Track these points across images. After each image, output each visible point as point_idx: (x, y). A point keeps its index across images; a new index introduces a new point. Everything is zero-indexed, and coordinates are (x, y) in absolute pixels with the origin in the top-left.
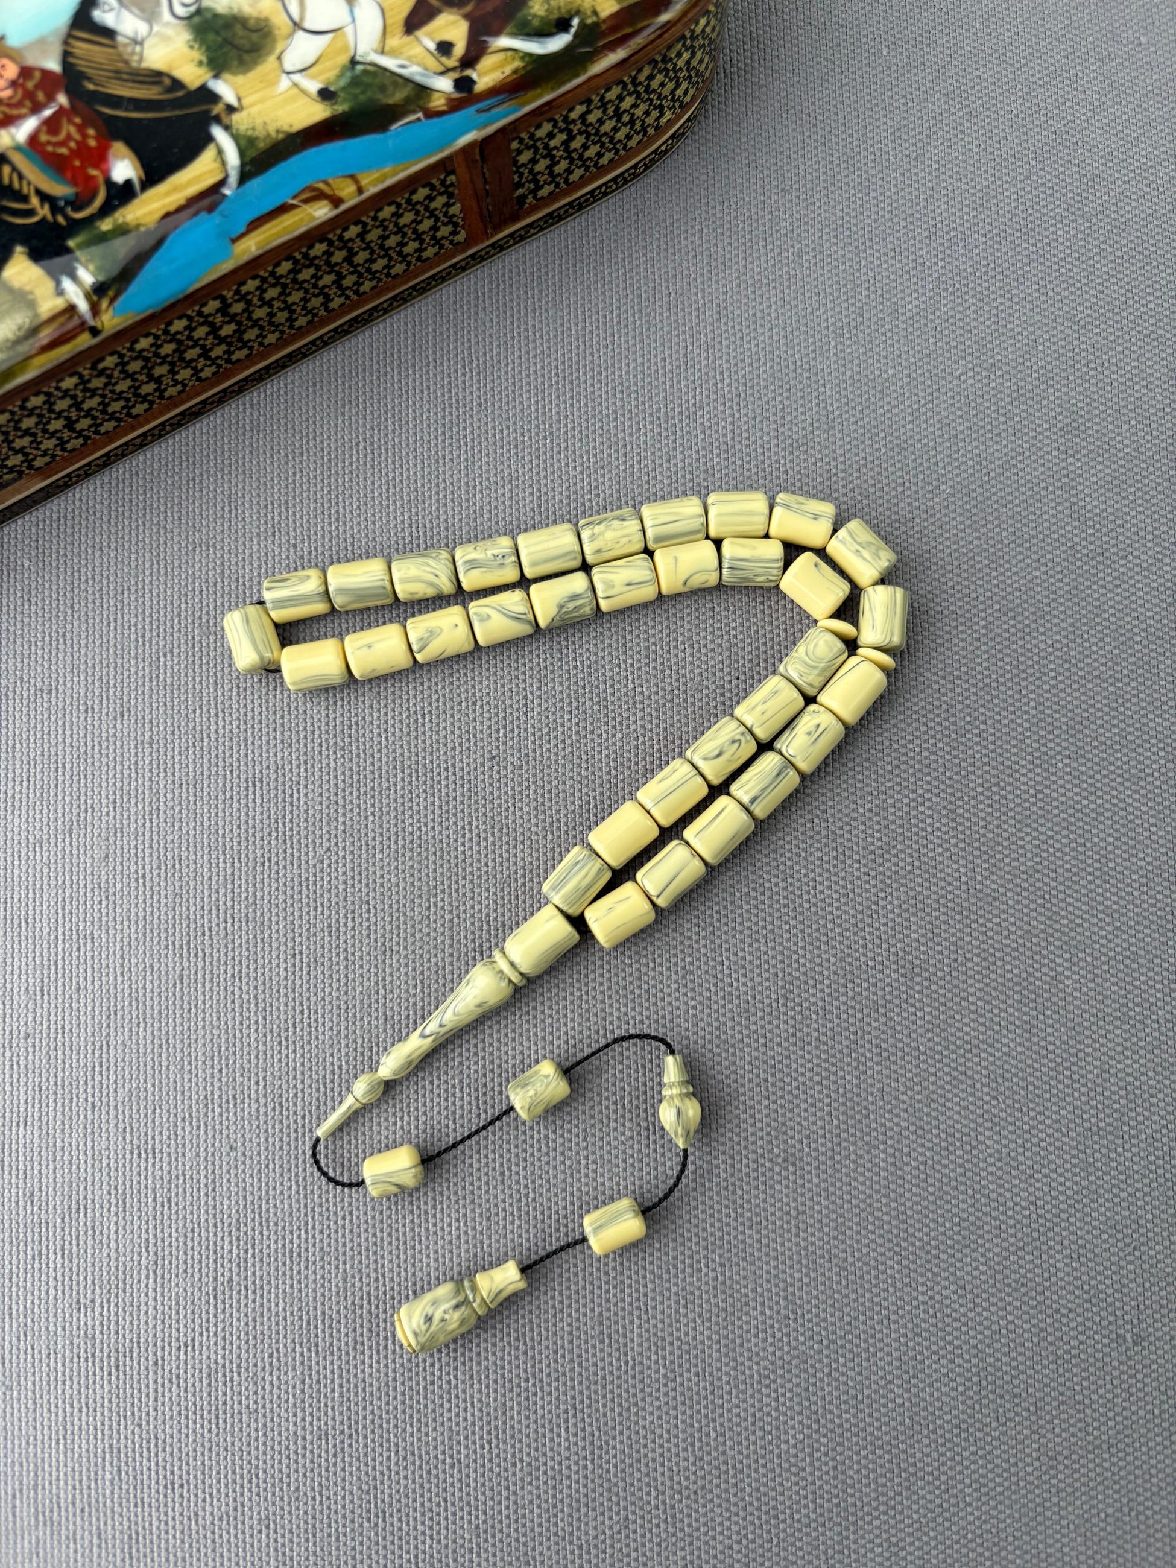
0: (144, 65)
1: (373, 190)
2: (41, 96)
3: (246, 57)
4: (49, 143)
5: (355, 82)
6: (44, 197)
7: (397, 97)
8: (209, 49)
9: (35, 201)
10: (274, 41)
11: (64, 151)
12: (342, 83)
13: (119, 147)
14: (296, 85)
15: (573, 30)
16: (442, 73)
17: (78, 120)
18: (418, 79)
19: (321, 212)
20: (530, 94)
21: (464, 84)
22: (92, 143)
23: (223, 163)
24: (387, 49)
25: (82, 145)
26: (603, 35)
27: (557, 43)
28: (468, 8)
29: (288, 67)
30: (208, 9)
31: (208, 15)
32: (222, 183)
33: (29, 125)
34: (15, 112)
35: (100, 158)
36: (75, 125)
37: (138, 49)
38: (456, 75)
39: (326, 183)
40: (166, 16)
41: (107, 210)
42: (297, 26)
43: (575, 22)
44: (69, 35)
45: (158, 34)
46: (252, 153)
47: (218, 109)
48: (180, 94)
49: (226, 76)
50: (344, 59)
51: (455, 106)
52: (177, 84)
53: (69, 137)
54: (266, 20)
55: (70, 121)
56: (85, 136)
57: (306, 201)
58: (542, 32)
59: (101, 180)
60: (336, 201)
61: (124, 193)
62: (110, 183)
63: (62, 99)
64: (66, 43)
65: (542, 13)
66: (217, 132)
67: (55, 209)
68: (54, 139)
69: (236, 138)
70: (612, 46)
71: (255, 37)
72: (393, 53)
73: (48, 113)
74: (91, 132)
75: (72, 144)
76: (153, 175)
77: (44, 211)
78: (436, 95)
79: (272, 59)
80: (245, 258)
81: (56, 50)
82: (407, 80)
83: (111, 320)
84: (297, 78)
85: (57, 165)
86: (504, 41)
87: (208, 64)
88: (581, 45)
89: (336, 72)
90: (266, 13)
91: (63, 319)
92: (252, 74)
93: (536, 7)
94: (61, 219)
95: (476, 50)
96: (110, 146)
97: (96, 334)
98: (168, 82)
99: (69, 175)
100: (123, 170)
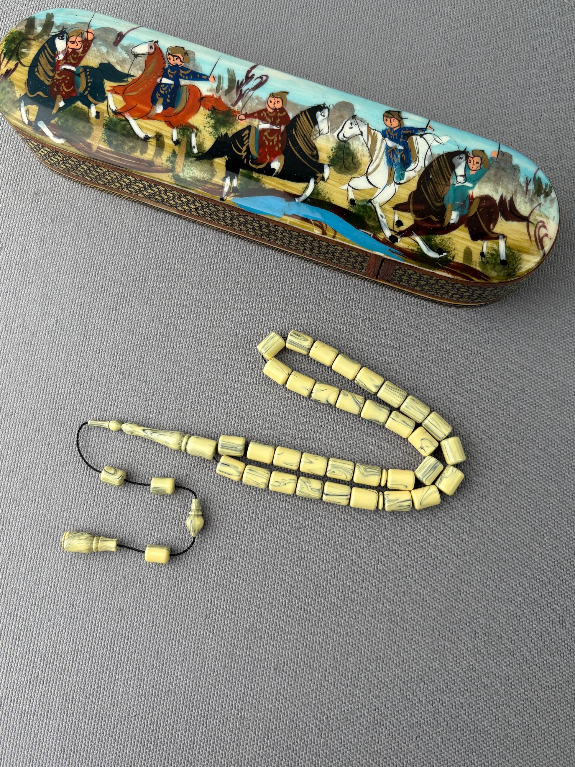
0: (314, 141)
1: (338, 240)
2: (278, 121)
3: (343, 168)
4: (266, 136)
5: (364, 207)
6: (248, 150)
7: (371, 223)
8: (336, 155)
9: (244, 148)
10: (356, 172)
11: (267, 143)
12: (360, 203)
13: (282, 157)
14: (347, 190)
15: (441, 256)
16: (390, 230)
17: (280, 138)
18: (382, 224)
19: (317, 232)
20: (410, 260)
21: (393, 239)
22: (277, 149)
23: (304, 192)
24: (383, 207)
25: (274, 146)
26: (450, 266)
27: (433, 255)
28: (419, 219)
29: (351, 184)
30: (349, 144)
31: (347, 146)
32: (298, 196)
33: (267, 126)
34: (267, 118)
35: (274, 156)
36: (278, 138)
37: (318, 135)
38: (394, 234)
39: (326, 225)
40: (336, 134)
41: (260, 171)
42: (367, 174)
43: (445, 254)
44: (305, 112)
45: (328, 136)
46: (315, 197)
47: (320, 175)
48: (314, 160)
49: (332, 168)
50: (368, 197)
51: (384, 242)
52: (317, 156)
53: (273, 140)
54: (361, 164)
55: (278, 137)
56: (277, 144)
57: (316, 225)
58: (431, 247)
59: (267, 162)
60: (324, 233)
61: (269, 172)
62: (269, 164)
63: (283, 128)
64: (301, 113)
65: (438, 242)
66: (312, 182)
67: (247, 157)
68: (268, 137)
69: (315, 188)
70: (448, 271)
71: (352, 165)
72: (383, 210)
73: (275, 128)
74: (280, 145)
75: (271, 143)
76: (283, 175)
77: (244, 154)
78: (382, 234)
79: (350, 176)
80: (284, 222)
81: (297, 112)
82: (379, 221)
83: (230, 199)
84: (350, 189)
85: (261, 144)
86: (418, 239)
87: (331, 160)
88: (440, 262)
89: (362, 199)
90: (362, 162)
91: (217, 187)
92: (339, 175)
93: (438, 239)
94: (245, 160)
95: (407, 233)
96: (280, 155)
97: (222, 199)
98: (315, 153)
99: (261, 151)
100: (276, 165)
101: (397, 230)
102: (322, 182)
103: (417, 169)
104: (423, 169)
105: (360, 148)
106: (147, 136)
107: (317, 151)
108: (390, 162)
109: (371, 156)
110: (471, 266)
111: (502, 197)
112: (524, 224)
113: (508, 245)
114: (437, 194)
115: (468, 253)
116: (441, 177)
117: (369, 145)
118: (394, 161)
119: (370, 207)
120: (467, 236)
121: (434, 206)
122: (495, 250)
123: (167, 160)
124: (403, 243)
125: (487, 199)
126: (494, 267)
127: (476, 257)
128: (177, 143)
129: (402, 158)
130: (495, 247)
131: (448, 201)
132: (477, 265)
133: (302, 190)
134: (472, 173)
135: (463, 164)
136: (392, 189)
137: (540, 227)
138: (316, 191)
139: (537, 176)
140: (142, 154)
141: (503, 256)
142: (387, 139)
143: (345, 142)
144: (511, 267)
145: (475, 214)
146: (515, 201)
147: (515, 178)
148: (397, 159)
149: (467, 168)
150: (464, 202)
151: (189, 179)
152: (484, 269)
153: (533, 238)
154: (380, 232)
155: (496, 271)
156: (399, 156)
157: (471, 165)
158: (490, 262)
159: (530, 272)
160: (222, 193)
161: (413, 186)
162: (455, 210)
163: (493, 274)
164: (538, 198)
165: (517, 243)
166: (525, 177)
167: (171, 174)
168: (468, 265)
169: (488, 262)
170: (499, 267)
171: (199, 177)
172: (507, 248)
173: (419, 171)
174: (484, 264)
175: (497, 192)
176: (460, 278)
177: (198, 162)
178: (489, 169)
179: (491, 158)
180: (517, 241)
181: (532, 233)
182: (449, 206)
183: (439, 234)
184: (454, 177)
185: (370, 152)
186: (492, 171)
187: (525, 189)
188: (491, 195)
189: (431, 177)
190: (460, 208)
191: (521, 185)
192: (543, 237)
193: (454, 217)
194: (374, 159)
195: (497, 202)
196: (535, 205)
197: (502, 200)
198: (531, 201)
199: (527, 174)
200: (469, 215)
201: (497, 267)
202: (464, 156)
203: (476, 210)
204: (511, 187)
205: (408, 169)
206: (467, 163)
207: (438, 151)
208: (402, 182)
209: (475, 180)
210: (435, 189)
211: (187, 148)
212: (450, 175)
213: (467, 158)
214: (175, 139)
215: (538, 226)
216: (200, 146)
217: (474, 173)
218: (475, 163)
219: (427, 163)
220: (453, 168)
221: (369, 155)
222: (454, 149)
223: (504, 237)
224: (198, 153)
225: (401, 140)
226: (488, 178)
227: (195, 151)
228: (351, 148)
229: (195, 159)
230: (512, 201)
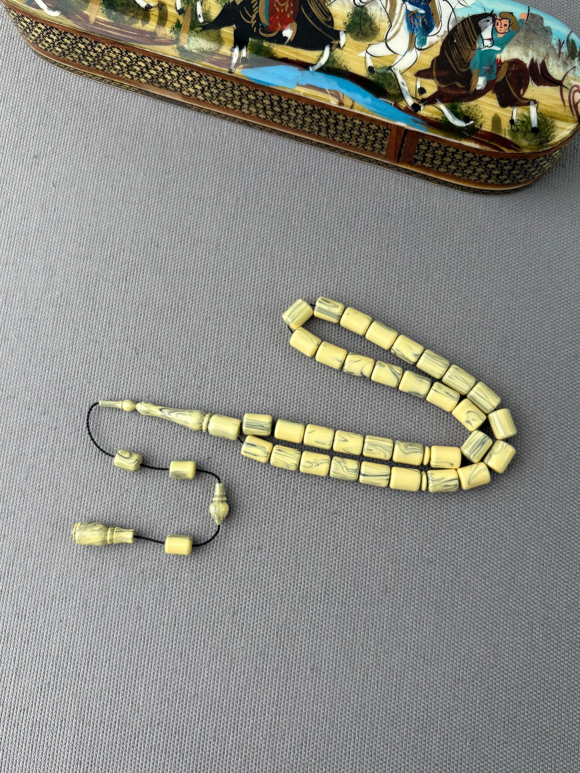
0: (328, 7)
1: (356, 111)
3: (360, 35)
5: (384, 74)
6: (258, 18)
7: (392, 91)
8: (352, 22)
9: (254, 16)
10: (374, 38)
11: (278, 10)
12: (379, 71)
13: (295, 25)
14: (365, 58)
15: (468, 124)
16: (413, 98)
17: (292, 5)
18: (404, 92)
19: (333, 102)
20: (434, 130)
21: (416, 107)
22: (288, 16)
23: (319, 60)
24: (404, 74)
25: (285, 13)
26: (477, 135)
27: (459, 123)
28: (443, 86)
29: (369, 50)
30: (366, 9)
31: (364, 11)
32: (312, 65)
35: (285, 23)
36: (290, 5)
38: (416, 102)
39: (343, 95)
41: (271, 40)
42: (386, 41)
43: (471, 122)
45: (343, 2)
46: (330, 65)
47: (335, 42)
48: (329, 27)
49: (348, 35)
50: (388, 64)
51: (407, 110)
52: (332, 23)
53: (284, 7)
54: (379, 30)
55: (289, 3)
56: (289, 11)
57: (331, 94)
58: (457, 115)
59: (279, 30)
60: (341, 104)
61: (281, 40)
62: (280, 32)
65: (464, 110)
66: (327, 50)
67: (257, 25)
69: (330, 56)
70: (476, 141)
71: (370, 31)
72: (404, 77)
74: (292, 12)
76: (295, 43)
77: (253, 23)
78: (404, 102)
79: (368, 43)
80: (297, 93)
82: (400, 89)
83: (239, 72)
84: (368, 56)
85: (271, 12)
86: (442, 107)
87: (347, 26)
88: (466, 131)
89: (381, 66)
90: (381, 27)
91: (225, 59)
92: (356, 42)
93: (464, 106)
94: (255, 29)
95: (431, 101)
96: (292, 22)
97: (230, 72)
98: (330, 19)
99: (272, 18)
100: (288, 33)
101: (420, 97)
102: (337, 50)
103: (440, 34)
104: (447, 33)
105: (378, 13)
106: (148, 5)
107: (332, 17)
108: (411, 27)
109: (390, 21)
110: (500, 135)
111: (532, 60)
112: (558, 88)
113: (539, 111)
114: (462, 59)
115: (496, 121)
116: (466, 41)
117: (388, 9)
118: (414, 26)
119: (390, 74)
120: (496, 103)
121: (459, 72)
122: (525, 117)
123: (171, 31)
124: (426, 111)
125: (516, 62)
126: (525, 135)
127: (505, 125)
128: (181, 12)
129: (423, 23)
130: (526, 113)
131: (474, 66)
132: (507, 133)
133: (317, 59)
134: (500, 36)
135: (490, 27)
136: (413, 55)
137: (575, 92)
138: (331, 59)
139: (570, 38)
140: (143, 25)
141: (534, 122)
142: (407, 3)
143: (362, 7)
144: (543, 135)
145: (504, 79)
146: (546, 65)
147: (546, 40)
148: (418, 24)
149: (494, 31)
150: (492, 67)
151: (194, 51)
152: (514, 137)
153: (567, 104)
154: (402, 100)
155: (527, 140)
156: (420, 21)
157: (498, 28)
158: (520, 130)
159: (565, 141)
160: (230, 64)
161: (436, 52)
162: (482, 76)
163: (524, 143)
164: (572, 61)
165: (549, 109)
166: (557, 39)
167: (175, 46)
168: (497, 133)
169: (518, 130)
170: (530, 136)
171: (205, 49)
172: (539, 114)
173: (442, 36)
174: (514, 132)
175: (527, 55)
176: (488, 149)
177: (204, 32)
178: (518, 31)
179: (520, 20)
180: (550, 107)
181: (566, 98)
182: (475, 72)
183: (465, 101)
184: (481, 40)
185: (389, 18)
186: (522, 34)
187: (557, 51)
188: (520, 59)
189: (455, 41)
190: (487, 73)
191: (553, 47)
192: (578, 103)
193: (481, 82)
194: (393, 24)
195: (528, 66)
196: (569, 68)
197: (533, 63)
198: (565, 64)
199: (560, 36)
200: (497, 81)
201: (528, 135)
202: (490, 19)
203: (504, 74)
204: (542, 50)
205: (430, 34)
206: (494, 25)
207: (463, 14)
208: (424, 47)
209: (503, 44)
210: (460, 54)
211: (192, 17)
212: (476, 39)
213: (494, 20)
214: (179, 8)
215: (573, 90)
216: (206, 15)
217: (502, 35)
218: (503, 26)
219: (451, 27)
220: (479, 31)
221: (388, 20)
222: (480, 11)
223: (535, 102)
224: (204, 22)
225: (422, 3)
226: (517, 40)
227: (201, 20)
228: (369, 13)
229: (200, 28)
230: (543, 64)
